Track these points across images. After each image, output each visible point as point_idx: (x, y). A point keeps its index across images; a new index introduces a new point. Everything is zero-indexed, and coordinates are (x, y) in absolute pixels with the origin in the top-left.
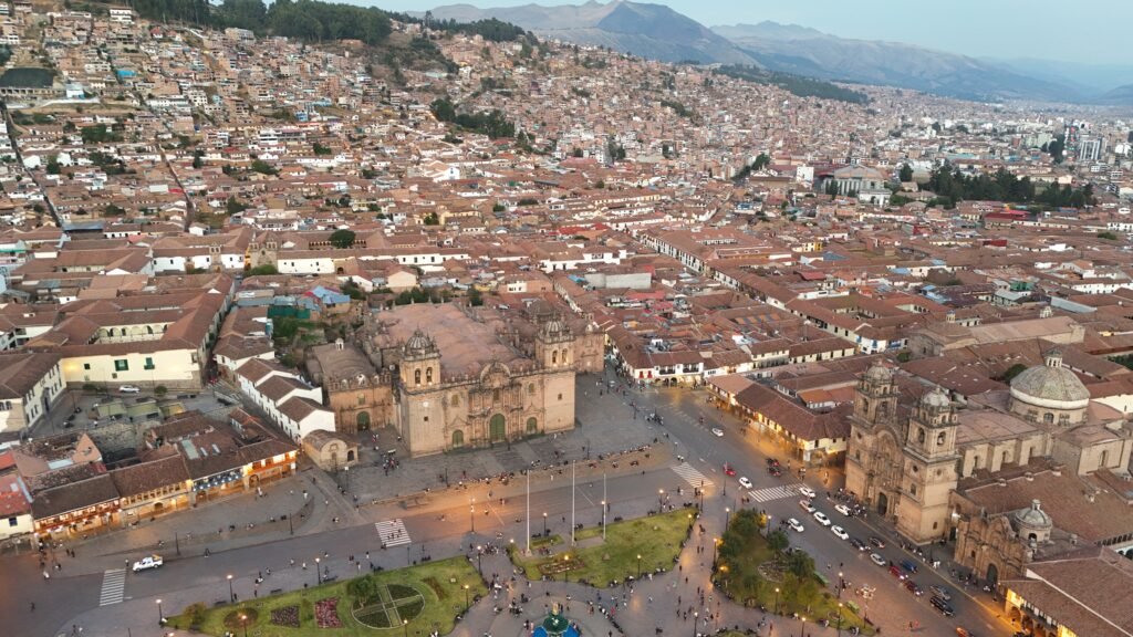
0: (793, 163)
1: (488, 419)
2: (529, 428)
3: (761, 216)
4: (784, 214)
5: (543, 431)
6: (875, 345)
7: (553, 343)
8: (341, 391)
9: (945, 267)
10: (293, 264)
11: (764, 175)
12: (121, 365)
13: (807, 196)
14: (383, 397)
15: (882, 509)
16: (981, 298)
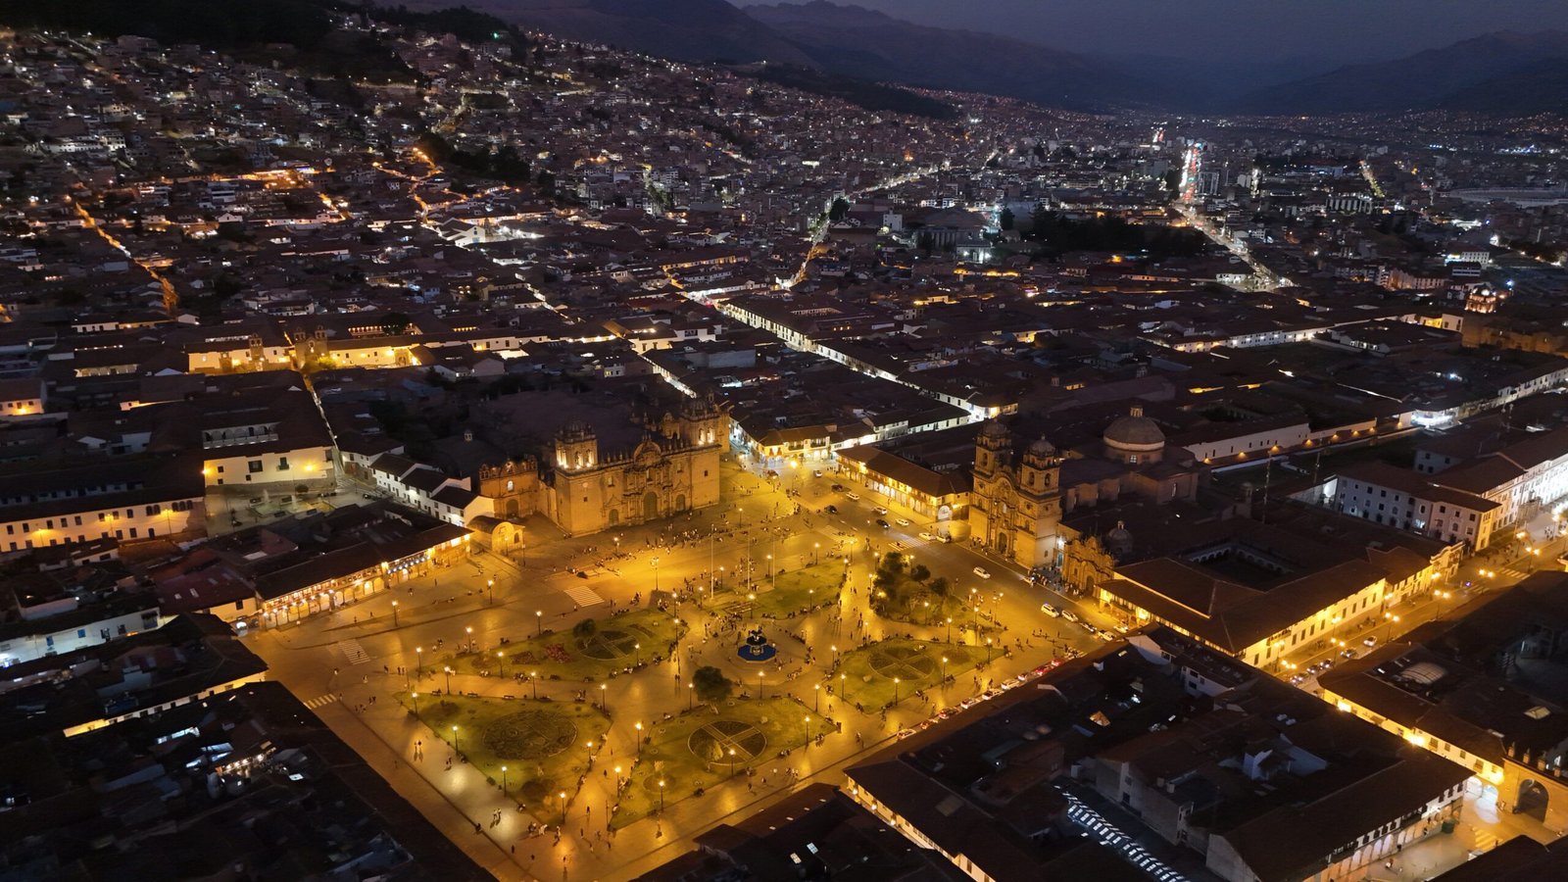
0: (878, 209)
1: (642, 497)
2: (678, 505)
3: (850, 278)
4: (876, 275)
5: (691, 507)
6: (987, 412)
7: (699, 420)
8: (491, 479)
9: (1051, 331)
10: (347, 356)
11: (847, 226)
12: (255, 466)
13: (897, 251)
14: (530, 483)
15: (1002, 548)
16: (1085, 361)
